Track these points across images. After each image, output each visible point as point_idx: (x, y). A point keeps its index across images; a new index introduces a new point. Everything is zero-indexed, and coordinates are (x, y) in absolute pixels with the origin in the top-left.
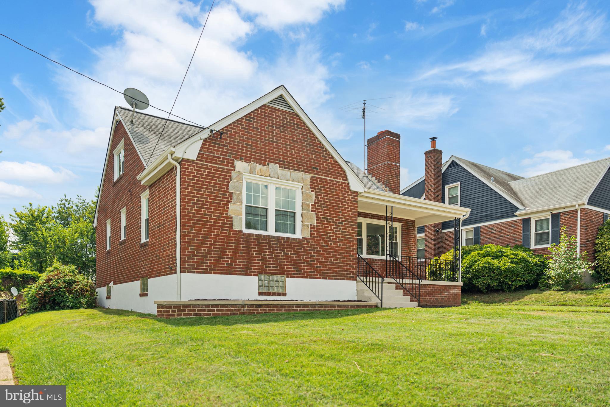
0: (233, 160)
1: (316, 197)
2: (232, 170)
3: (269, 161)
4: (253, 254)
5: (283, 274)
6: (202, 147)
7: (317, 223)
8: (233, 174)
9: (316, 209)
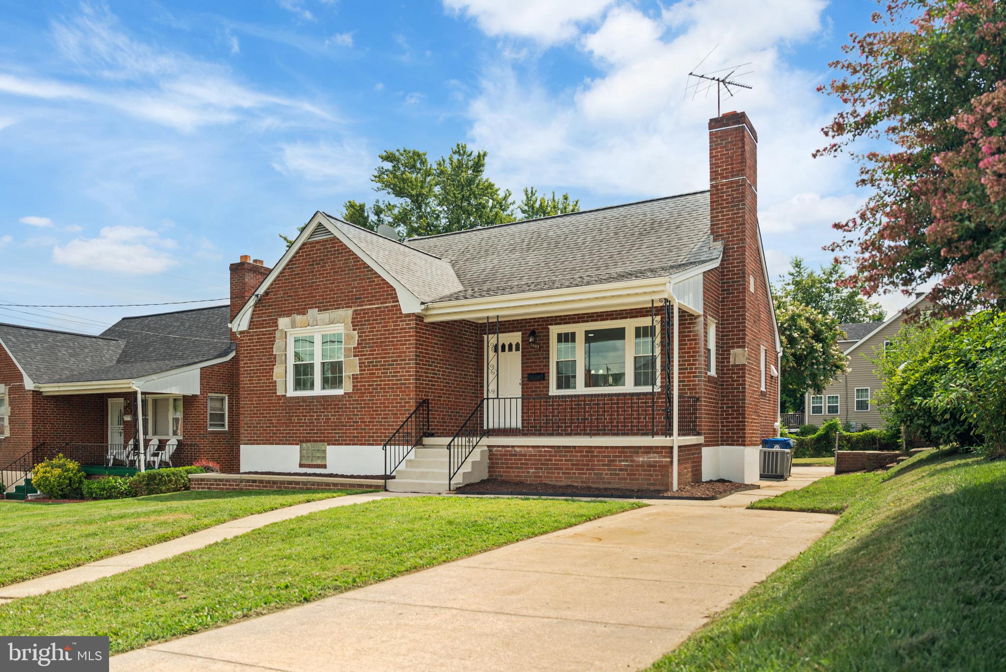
0: (276, 319)
1: (359, 337)
2: (276, 330)
3: (309, 308)
4: (294, 420)
5: (324, 441)
6: (253, 315)
7: (360, 371)
8: (278, 334)
9: (359, 352)
